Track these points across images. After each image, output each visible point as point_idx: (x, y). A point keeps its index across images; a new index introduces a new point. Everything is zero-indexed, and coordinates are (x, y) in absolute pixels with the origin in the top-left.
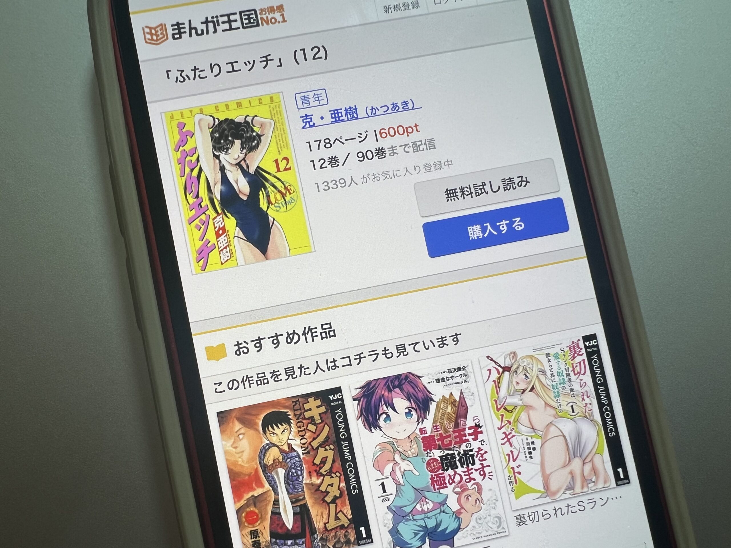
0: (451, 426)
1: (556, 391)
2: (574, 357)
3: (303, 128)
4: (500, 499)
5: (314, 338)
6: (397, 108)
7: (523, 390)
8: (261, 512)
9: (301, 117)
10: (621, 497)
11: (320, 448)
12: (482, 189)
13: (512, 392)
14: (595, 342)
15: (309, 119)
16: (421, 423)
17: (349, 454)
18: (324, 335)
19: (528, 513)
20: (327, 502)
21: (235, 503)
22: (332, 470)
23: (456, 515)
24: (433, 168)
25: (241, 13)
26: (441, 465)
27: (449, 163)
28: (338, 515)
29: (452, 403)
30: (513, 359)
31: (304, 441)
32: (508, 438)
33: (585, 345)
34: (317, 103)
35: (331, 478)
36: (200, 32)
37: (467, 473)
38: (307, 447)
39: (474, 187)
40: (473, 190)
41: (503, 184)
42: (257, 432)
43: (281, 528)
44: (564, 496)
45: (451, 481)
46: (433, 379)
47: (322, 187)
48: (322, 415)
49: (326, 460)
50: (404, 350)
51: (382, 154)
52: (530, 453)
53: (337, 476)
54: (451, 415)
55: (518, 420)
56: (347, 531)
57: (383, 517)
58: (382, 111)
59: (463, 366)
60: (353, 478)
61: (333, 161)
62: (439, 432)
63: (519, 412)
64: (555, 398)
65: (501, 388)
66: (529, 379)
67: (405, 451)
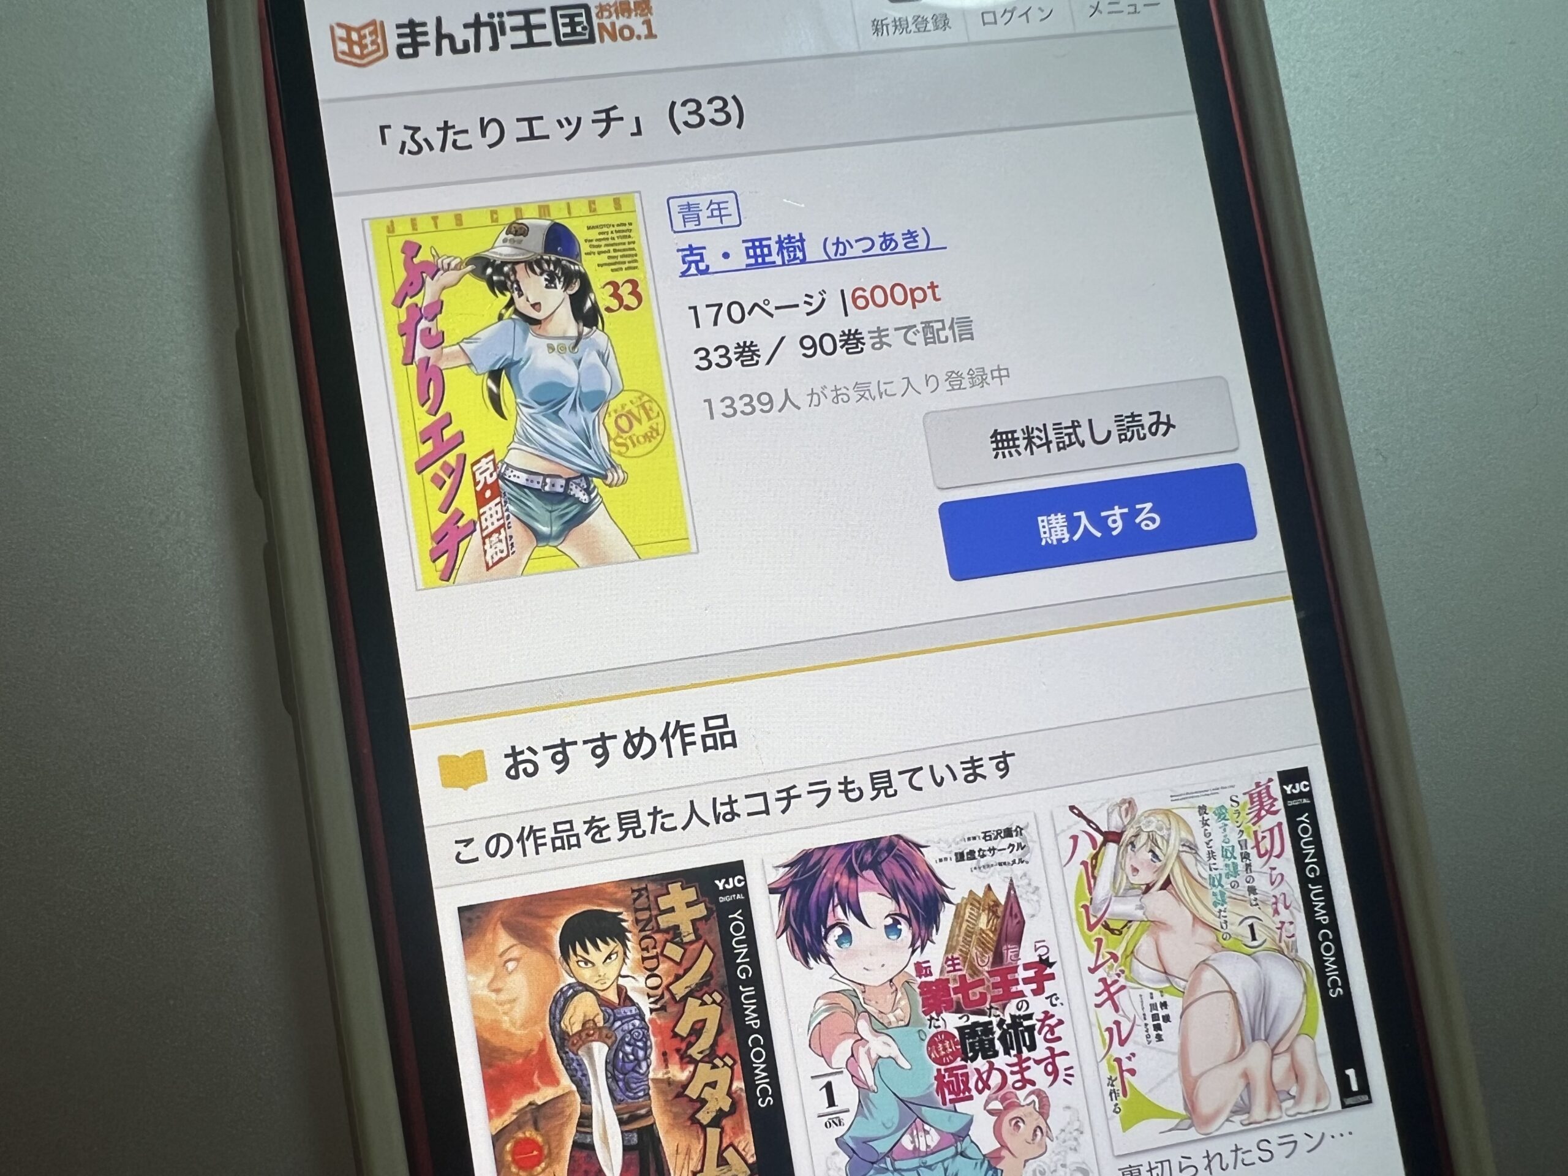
0: (986, 961)
1: (1217, 890)
2: (1259, 818)
3: (684, 274)
4: (1087, 1129)
5: (688, 748)
6: (893, 245)
7: (1148, 885)
8: (548, 1143)
9: (678, 250)
10: (1350, 1133)
11: (690, 1000)
12: (1071, 434)
13: (1121, 891)
14: (1305, 786)
15: (697, 255)
17: (755, 1015)
18: (710, 742)
19: (1149, 1163)
20: (701, 1124)
21: (490, 1117)
22: (715, 1051)
23: (989, 1162)
24: (966, 383)
25: (554, 10)
26: (959, 1047)
27: (1001, 373)
28: (724, 1154)
29: (990, 907)
30: (1126, 816)
31: (654, 982)
32: (1109, 993)
33: (1283, 791)
34: (716, 222)
35: (712, 1068)
36: (460, 46)
37: (1016, 1069)
38: (662, 996)
40: (1052, 436)
41: (1118, 426)
42: (549, 956)
44: (1228, 1128)
45: (980, 1085)
46: (950, 852)
47: (719, 408)
48: (698, 923)
49: (704, 1027)
50: (888, 785)
51: (856, 344)
52: (1157, 1027)
53: (725, 1064)
54: (987, 935)
55: (1132, 952)
57: (826, 1163)
58: (858, 249)
59: (1018, 827)
60: (762, 1070)
61: (747, 352)
62: (959, 973)
63: (1138, 933)
64: (1216, 907)
65: (1098, 879)
66: (1160, 861)
67: (881, 1012)
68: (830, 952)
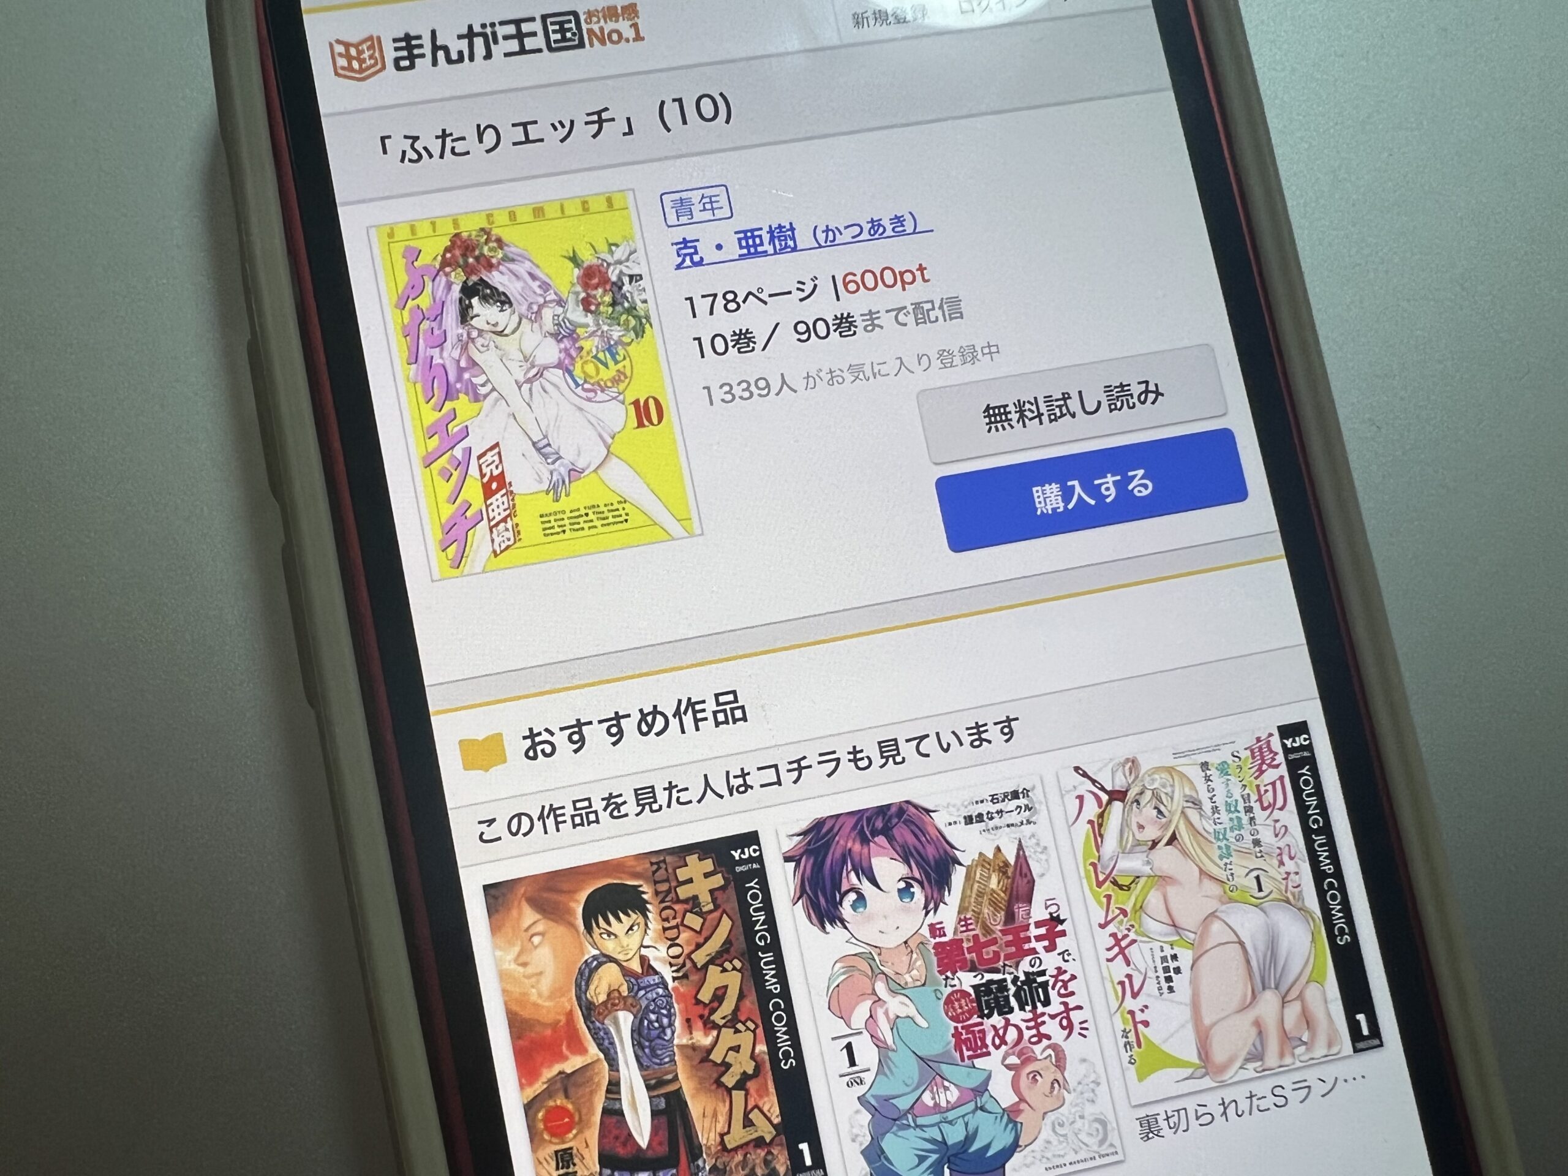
0: (998, 920)
1: (1223, 844)
2: (1262, 772)
3: (679, 267)
4: (1103, 1080)
5: (700, 724)
6: (881, 230)
7: (1153, 841)
8: (579, 1109)
9: (672, 244)
10: (1363, 1077)
11: (711, 967)
12: (1062, 406)
13: (1129, 846)
14: (1305, 740)
15: (691, 247)
16: (932, 912)
17: (775, 980)
18: (721, 717)
19: (1166, 1112)
20: (727, 1087)
21: (522, 1087)
22: (737, 1016)
23: (1008, 1115)
24: (957, 360)
25: (544, 18)
26: (975, 1005)
27: (991, 350)
28: (750, 1116)
29: (1000, 867)
30: (1131, 773)
31: (675, 951)
32: (1120, 947)
33: (1284, 746)
34: (708, 215)
35: (735, 1033)
36: (454, 56)
37: (1032, 1024)
38: (684, 965)
39: (1045, 402)
40: (1043, 409)
41: (1108, 396)
42: (573, 931)
43: (624, 1144)
45: (997, 1041)
46: (959, 816)
47: (718, 394)
48: (716, 893)
49: (725, 993)
50: (895, 752)
51: (849, 327)
52: (1169, 979)
53: (748, 1029)
54: (998, 895)
56: (769, 1153)
57: (850, 1119)
58: (847, 235)
59: (1024, 789)
60: (784, 1033)
61: (743, 340)
62: (972, 933)
63: (1145, 891)
64: (1221, 860)
65: (1105, 836)
66: (1165, 817)
67: (897, 973)
68: (845, 916)
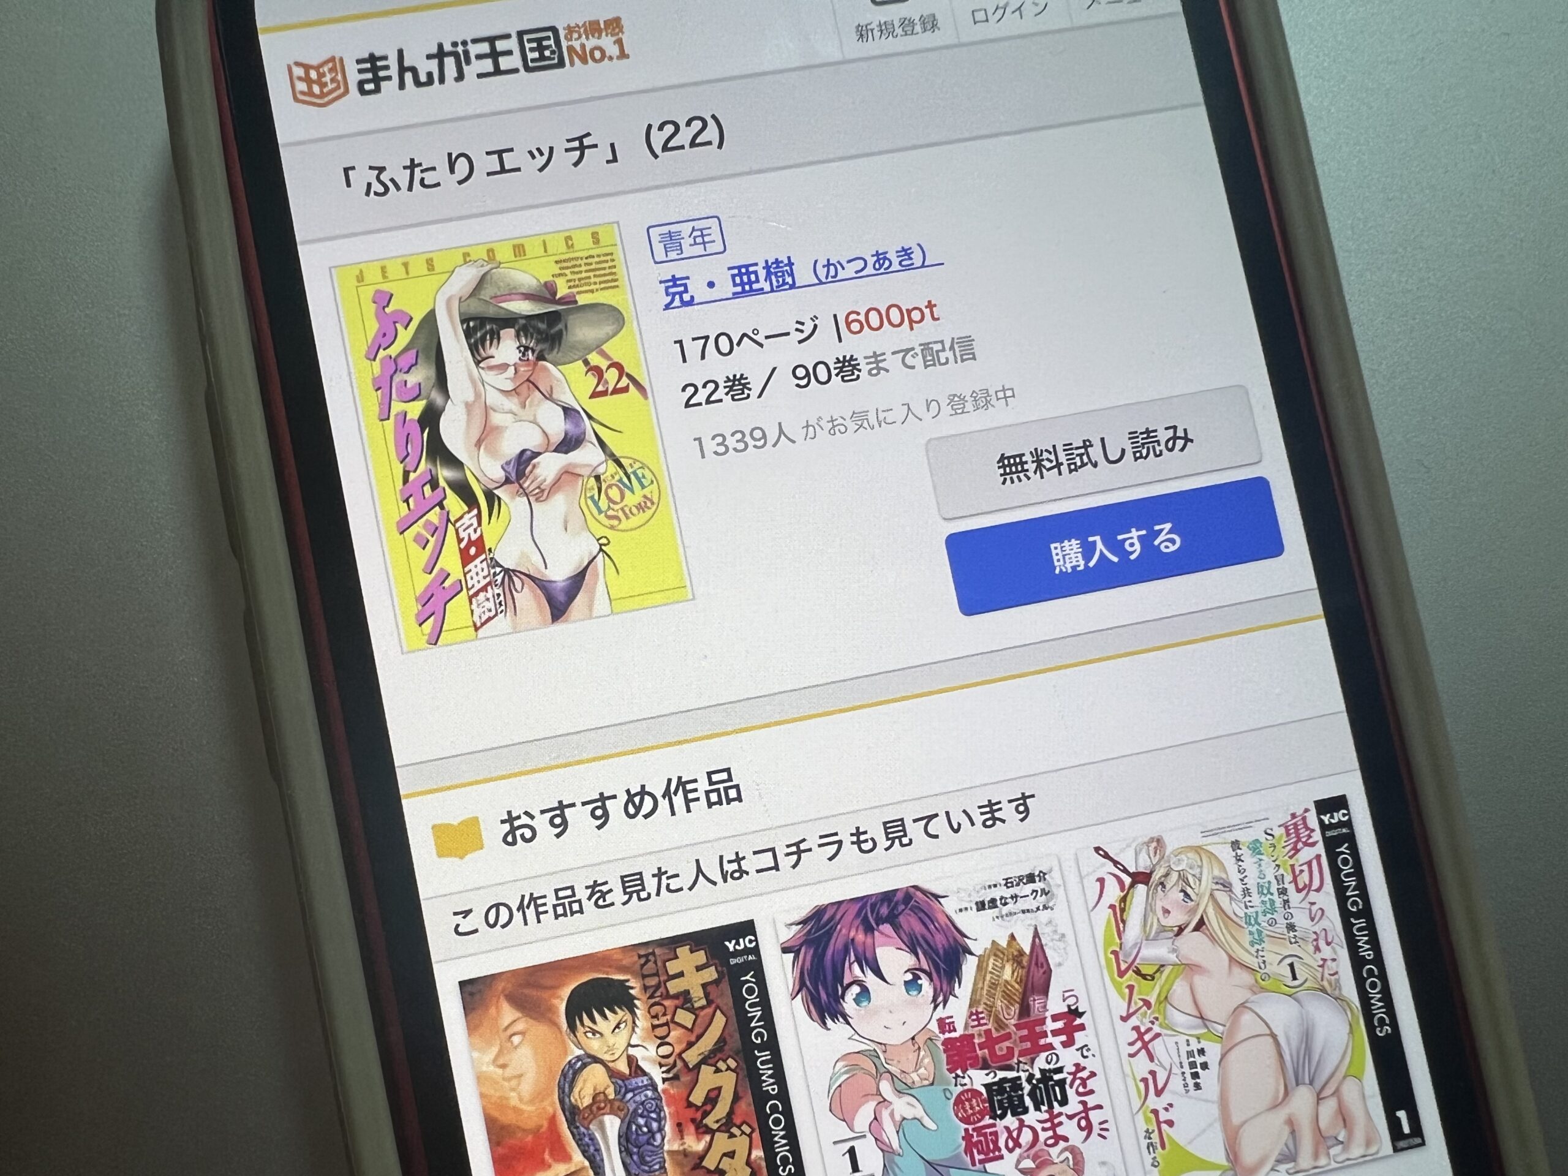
0: (1013, 1013)
1: (1254, 929)
2: (1297, 851)
3: (667, 307)
5: (691, 804)
6: (887, 263)
7: (1180, 927)
9: (661, 282)
11: (703, 1066)
12: (1083, 454)
13: (1153, 931)
14: (1344, 815)
15: (681, 285)
16: (941, 1005)
17: (772, 1081)
18: (714, 797)
22: (732, 1120)
24: (969, 407)
25: (520, 34)
26: (987, 1105)
27: (1007, 394)
29: (1014, 957)
30: (1156, 853)
31: (665, 1050)
32: (1143, 1041)
33: (1321, 822)
34: (699, 250)
35: (729, 1137)
36: (423, 78)
37: (1048, 1125)
38: (674, 1065)
39: (1064, 450)
40: (1062, 458)
41: (1132, 443)
42: (555, 1028)
45: (1011, 1144)
46: (970, 902)
47: (710, 446)
48: (709, 988)
49: (719, 1095)
50: (902, 834)
51: (852, 371)
52: (1195, 1075)
53: (743, 1133)
54: (1012, 986)
55: (1166, 997)
58: (850, 270)
59: (1041, 872)
60: (781, 1138)
61: (738, 386)
62: (985, 1027)
63: (1172, 977)
64: (1253, 946)
65: (1127, 923)
66: (1192, 900)
67: (904, 1072)
68: (847, 1011)
